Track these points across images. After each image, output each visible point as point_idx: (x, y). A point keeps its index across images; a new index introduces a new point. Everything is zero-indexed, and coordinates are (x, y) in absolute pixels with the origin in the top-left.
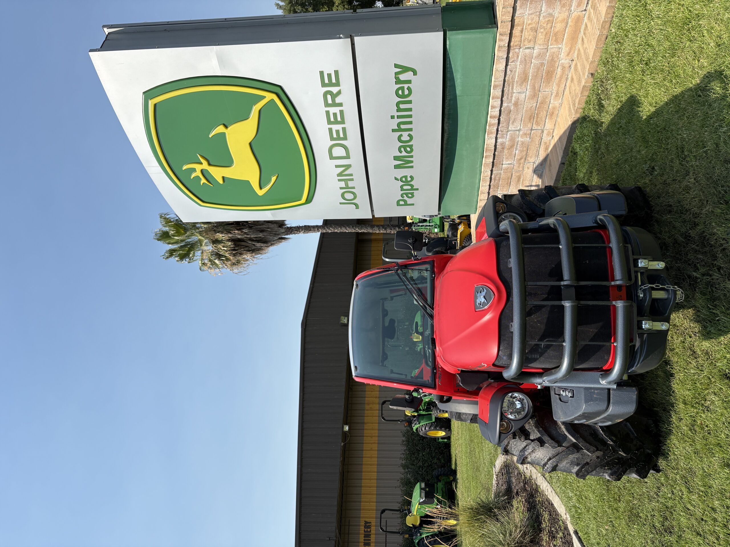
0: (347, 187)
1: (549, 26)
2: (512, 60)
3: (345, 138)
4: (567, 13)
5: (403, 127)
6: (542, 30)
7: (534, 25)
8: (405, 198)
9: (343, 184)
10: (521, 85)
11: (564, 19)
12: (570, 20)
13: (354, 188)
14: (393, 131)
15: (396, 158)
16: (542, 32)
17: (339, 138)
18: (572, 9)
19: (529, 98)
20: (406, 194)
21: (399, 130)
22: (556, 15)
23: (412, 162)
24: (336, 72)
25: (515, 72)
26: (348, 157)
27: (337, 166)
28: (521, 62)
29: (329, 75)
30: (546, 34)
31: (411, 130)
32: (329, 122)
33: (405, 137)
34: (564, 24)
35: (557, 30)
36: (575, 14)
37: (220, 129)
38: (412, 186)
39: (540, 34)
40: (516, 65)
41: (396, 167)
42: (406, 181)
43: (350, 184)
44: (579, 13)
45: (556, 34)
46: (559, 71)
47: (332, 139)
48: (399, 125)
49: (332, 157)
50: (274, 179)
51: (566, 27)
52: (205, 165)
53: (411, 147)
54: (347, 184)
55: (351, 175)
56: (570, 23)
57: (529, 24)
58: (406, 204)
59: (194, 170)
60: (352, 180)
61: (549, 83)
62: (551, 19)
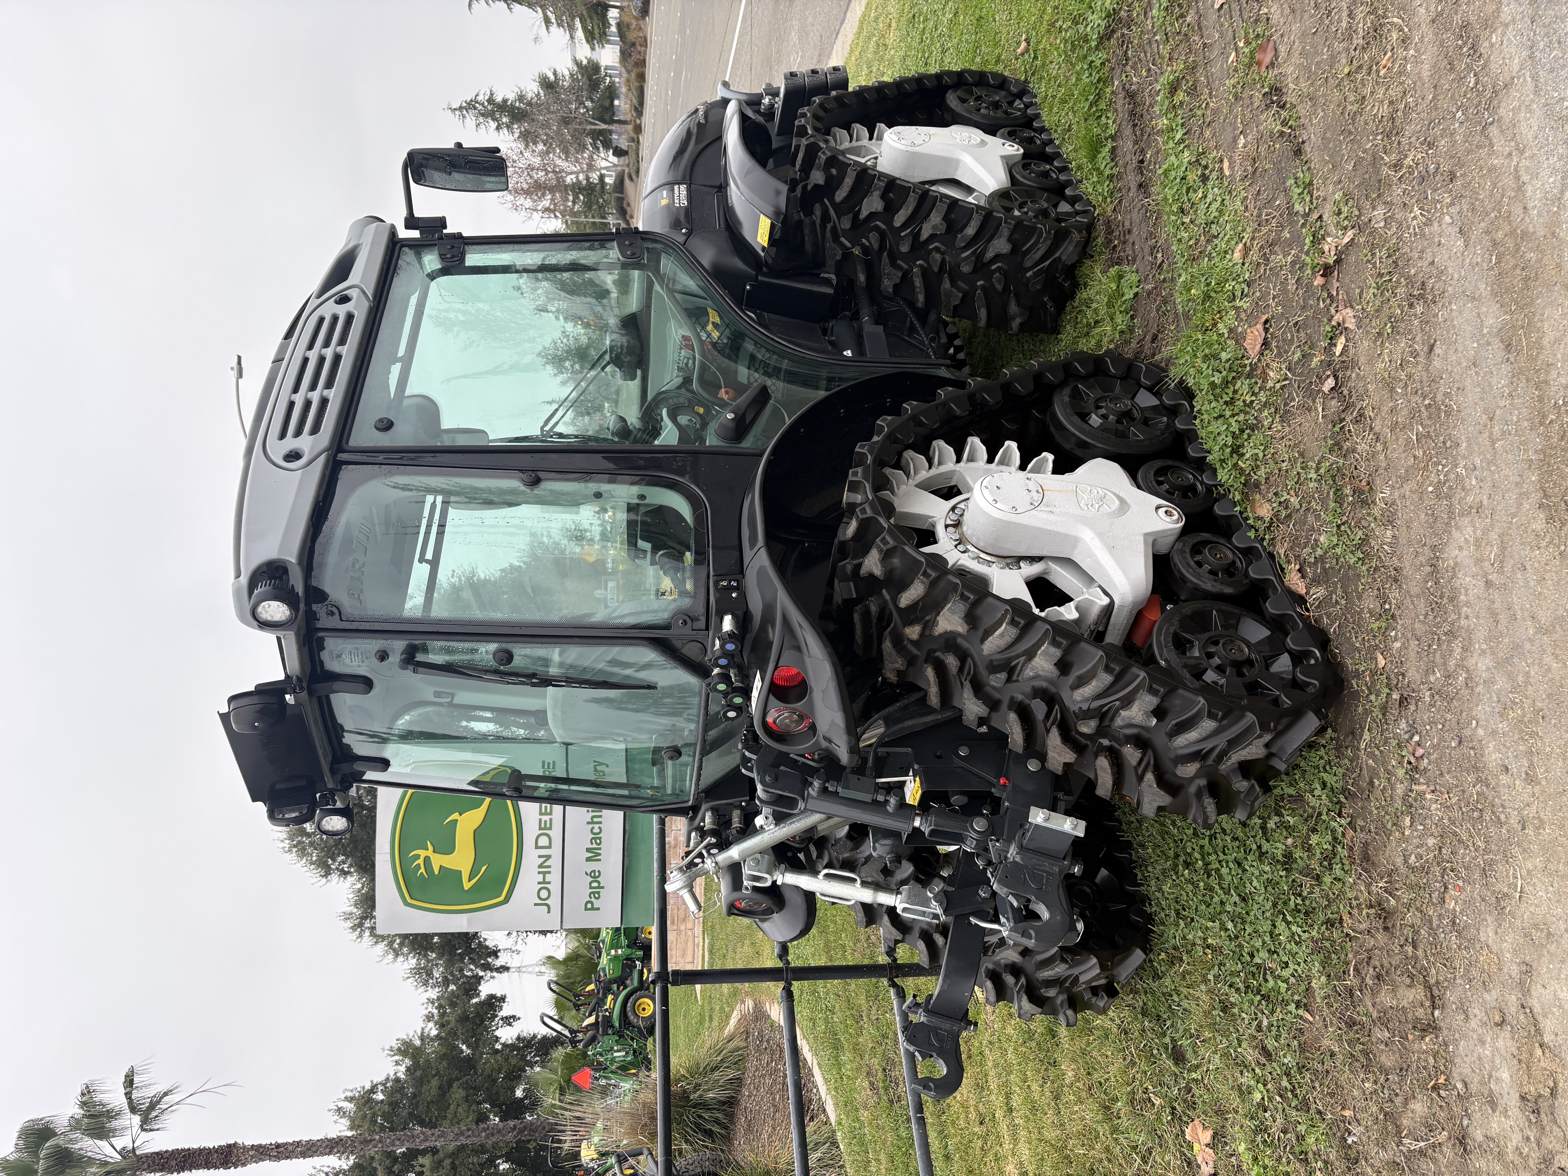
0: (544, 882)
3: (550, 828)
5: (595, 820)
8: (593, 900)
9: (540, 878)
13: (549, 883)
14: (588, 823)
15: (588, 850)
17: (545, 828)
20: (594, 893)
21: (593, 822)
23: (600, 854)
26: (549, 847)
27: (540, 857)
31: (600, 823)
32: (541, 814)
33: (596, 830)
37: (455, 816)
38: (599, 882)
41: (588, 859)
42: (595, 876)
43: (548, 878)
47: (540, 829)
48: (593, 817)
49: (537, 847)
50: (484, 868)
52: (430, 852)
53: (600, 838)
54: (544, 878)
55: (549, 867)
58: (593, 909)
59: (418, 857)
60: (549, 872)
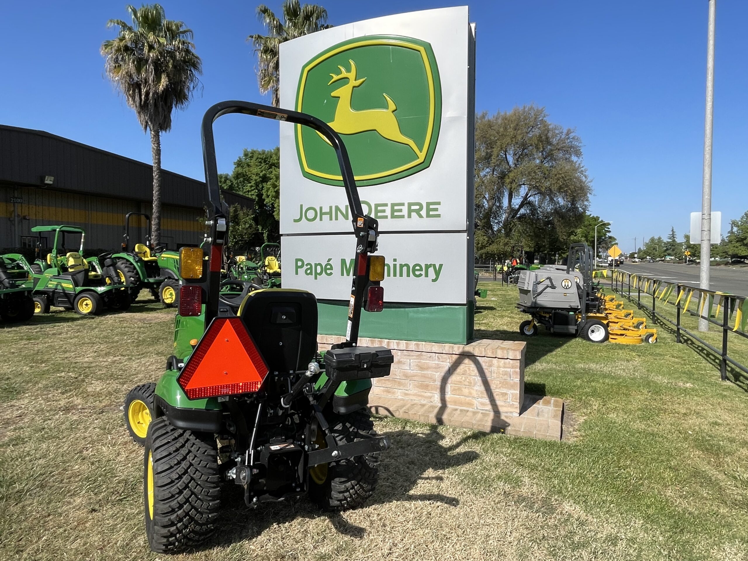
0: (322, 214)
1: (467, 383)
2: (440, 357)
4: (476, 396)
6: (463, 379)
7: (468, 372)
8: (305, 267)
9: (326, 209)
10: (417, 365)
11: (471, 394)
12: (470, 398)
13: (321, 219)
16: (462, 379)
18: (479, 399)
19: (404, 372)
22: (475, 388)
24: (439, 216)
25: (430, 360)
28: (438, 364)
29: (436, 210)
30: (461, 382)
34: (467, 394)
35: (464, 390)
36: (475, 402)
37: (392, 106)
38: (321, 274)
39: (460, 377)
40: (435, 360)
41: (343, 261)
42: (327, 269)
43: (326, 217)
44: (475, 405)
45: (459, 389)
46: (428, 394)
47: (377, 206)
51: (465, 396)
52: (353, 83)
54: (326, 213)
55: (337, 219)
56: (468, 399)
57: (469, 369)
58: (297, 267)
60: (331, 219)
61: (417, 387)
62: (472, 385)
